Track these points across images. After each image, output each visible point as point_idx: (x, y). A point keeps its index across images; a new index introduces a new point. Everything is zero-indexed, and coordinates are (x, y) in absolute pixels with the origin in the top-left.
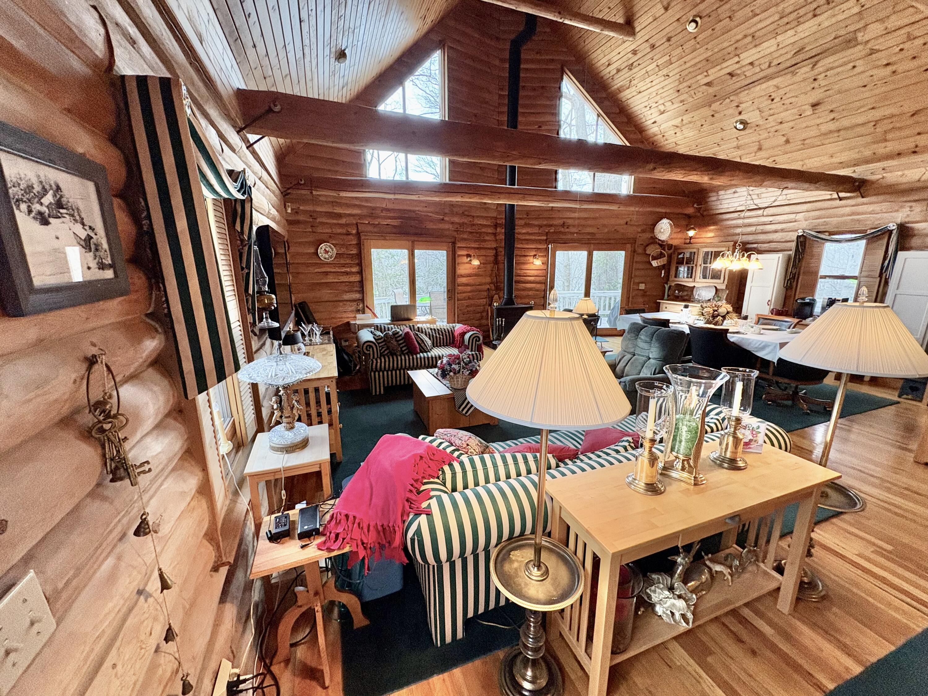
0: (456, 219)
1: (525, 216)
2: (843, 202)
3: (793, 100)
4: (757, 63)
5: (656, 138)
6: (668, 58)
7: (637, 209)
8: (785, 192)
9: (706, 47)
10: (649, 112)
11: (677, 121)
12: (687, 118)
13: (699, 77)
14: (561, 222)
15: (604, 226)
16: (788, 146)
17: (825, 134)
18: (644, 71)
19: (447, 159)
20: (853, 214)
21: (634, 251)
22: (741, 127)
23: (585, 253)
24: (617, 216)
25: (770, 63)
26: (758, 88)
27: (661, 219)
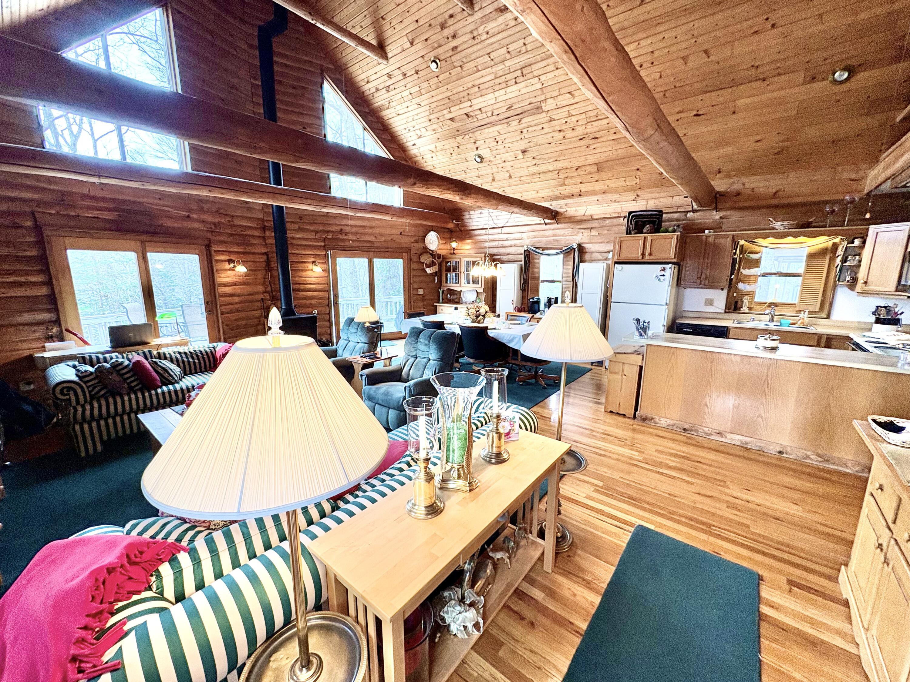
0: (209, 218)
1: (299, 220)
2: (548, 226)
3: (510, 145)
4: (484, 110)
5: (417, 159)
6: (418, 89)
7: (408, 221)
8: (513, 215)
9: (446, 87)
10: (409, 134)
11: (432, 147)
12: (439, 145)
13: (445, 112)
14: (338, 228)
15: (382, 235)
16: (511, 180)
17: (532, 175)
18: (399, 96)
19: (186, 143)
20: (554, 235)
21: (411, 260)
22: (479, 160)
23: (366, 260)
24: (393, 227)
25: (492, 113)
26: (487, 130)
27: (430, 231)
